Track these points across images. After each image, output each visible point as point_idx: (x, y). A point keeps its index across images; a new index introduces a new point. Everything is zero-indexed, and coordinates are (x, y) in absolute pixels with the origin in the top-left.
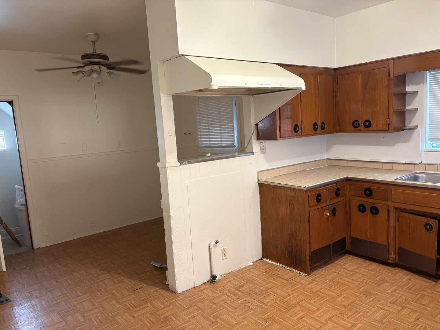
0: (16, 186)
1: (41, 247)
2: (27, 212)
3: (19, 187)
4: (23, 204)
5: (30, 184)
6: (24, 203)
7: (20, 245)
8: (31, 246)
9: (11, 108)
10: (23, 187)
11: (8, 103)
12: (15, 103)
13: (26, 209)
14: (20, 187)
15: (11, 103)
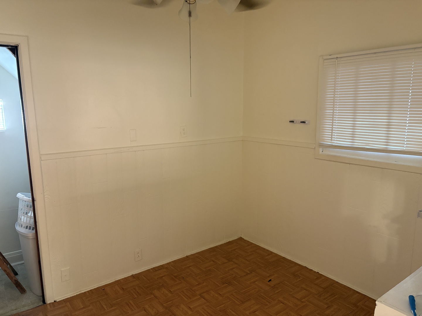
0: (19, 195)
1: (58, 301)
2: (36, 242)
3: (24, 197)
4: (30, 227)
5: (44, 196)
6: (33, 226)
7: (22, 290)
8: (41, 295)
9: (15, 59)
10: (31, 199)
11: (10, 50)
12: (22, 51)
13: (35, 237)
14: (26, 198)
15: (14, 50)
